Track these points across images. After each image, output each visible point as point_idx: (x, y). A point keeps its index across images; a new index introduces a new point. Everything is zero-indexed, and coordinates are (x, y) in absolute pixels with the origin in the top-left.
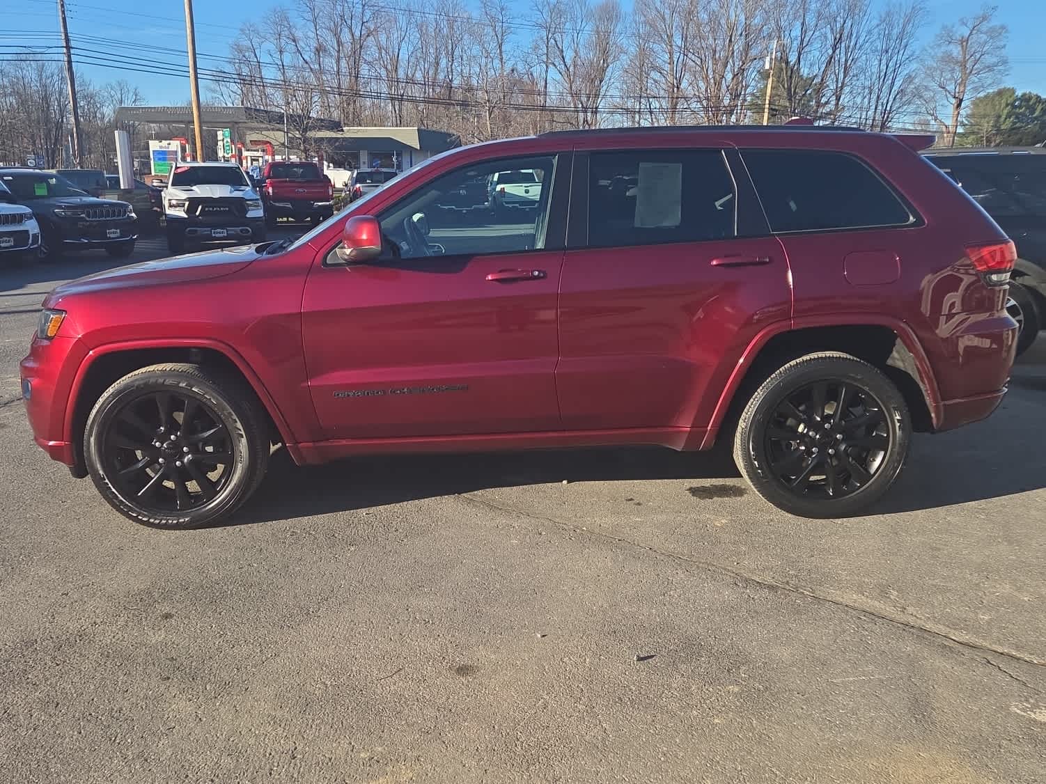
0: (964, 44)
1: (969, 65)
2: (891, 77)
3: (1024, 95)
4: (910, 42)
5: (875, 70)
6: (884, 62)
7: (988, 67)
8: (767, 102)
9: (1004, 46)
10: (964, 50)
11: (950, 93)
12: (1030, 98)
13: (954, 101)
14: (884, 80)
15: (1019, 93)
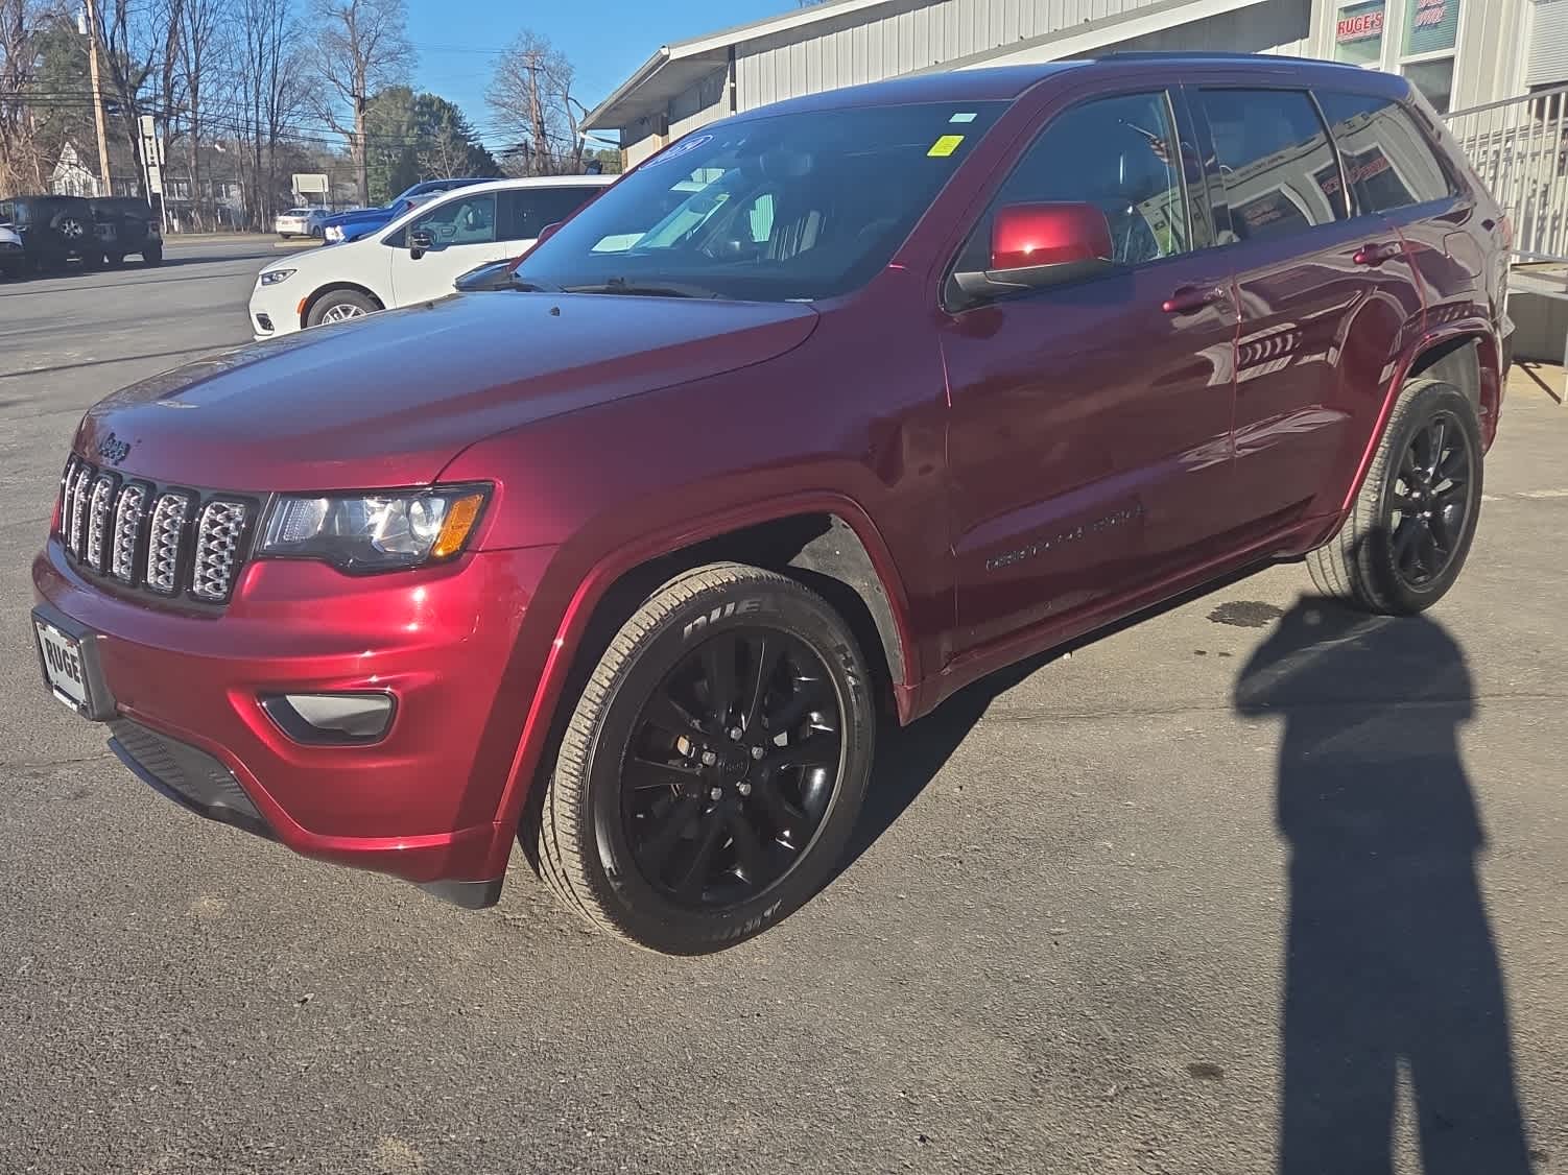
0: (350, 18)
1: (363, 48)
2: (270, 61)
3: (423, 97)
4: (287, 8)
5: (245, 47)
6: (255, 36)
7: (389, 54)
8: (96, 89)
9: (404, 27)
10: (352, 27)
11: (345, 89)
12: (432, 103)
13: (353, 101)
14: (260, 64)
15: (417, 94)
